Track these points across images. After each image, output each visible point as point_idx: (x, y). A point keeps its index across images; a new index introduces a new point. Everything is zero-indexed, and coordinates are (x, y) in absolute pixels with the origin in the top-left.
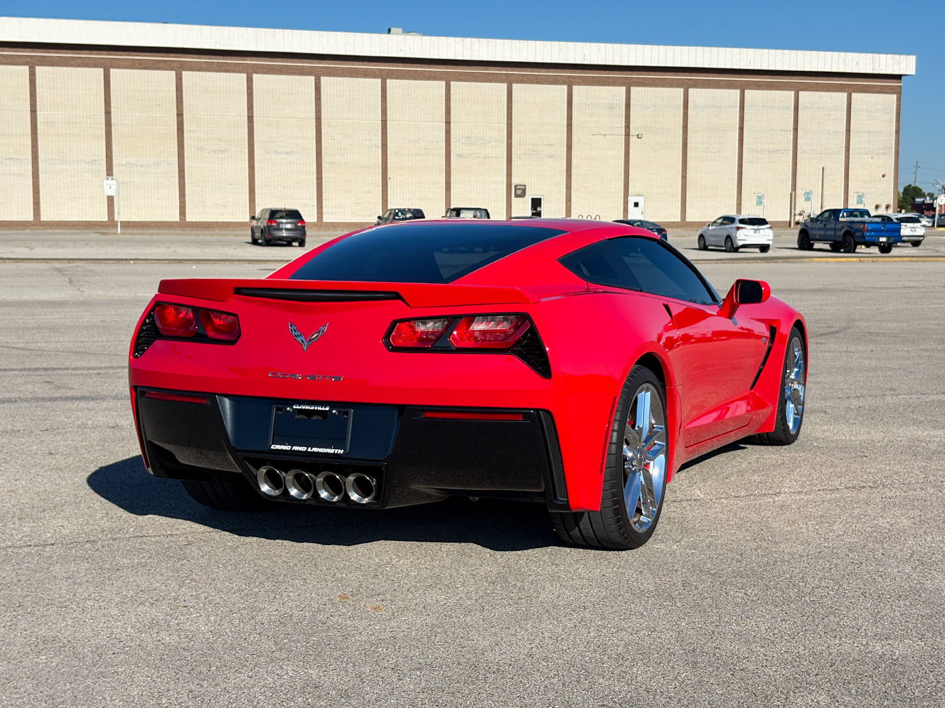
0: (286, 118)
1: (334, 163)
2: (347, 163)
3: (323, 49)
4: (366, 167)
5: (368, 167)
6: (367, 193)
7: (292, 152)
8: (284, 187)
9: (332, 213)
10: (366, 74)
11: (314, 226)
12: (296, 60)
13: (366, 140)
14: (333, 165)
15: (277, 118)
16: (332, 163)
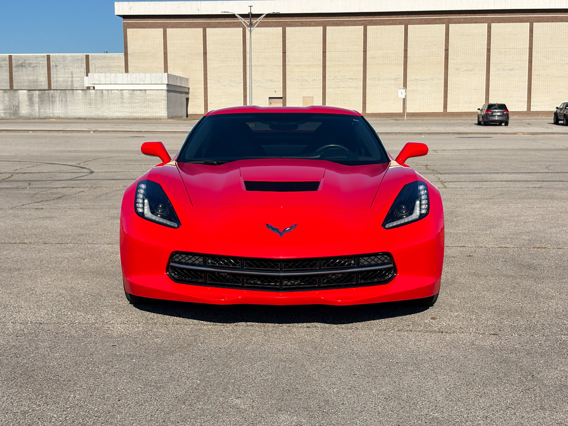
0: (511, 48)
1: (539, 75)
2: (548, 75)
3: (536, 6)
6: (560, 93)
7: (513, 69)
8: (507, 91)
9: (536, 106)
11: (525, 114)
12: (518, 14)
15: (505, 49)
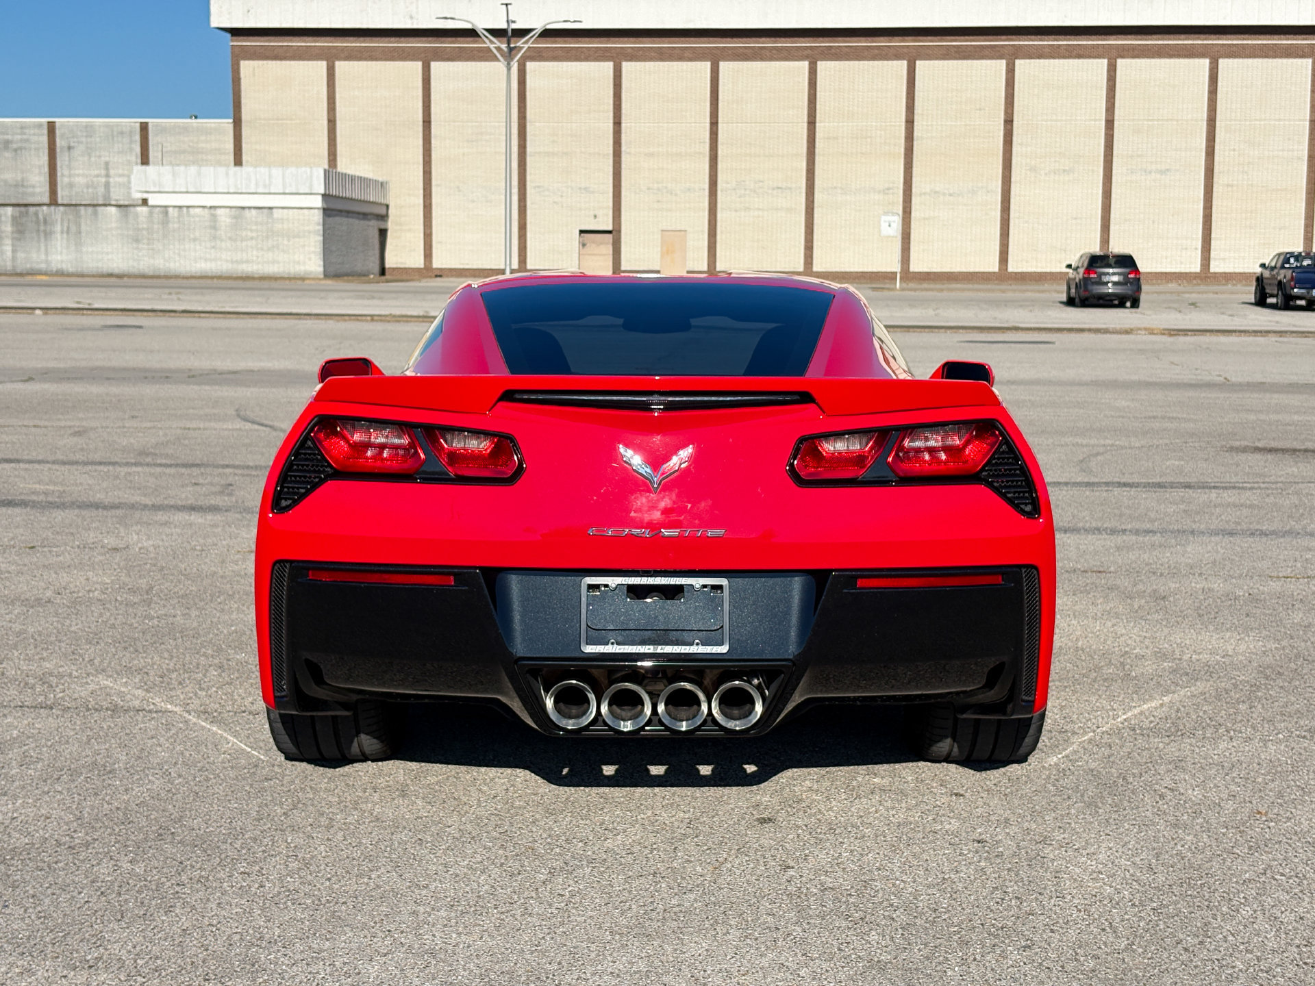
0: (1162, 120)
1: (1232, 186)
2: (1252, 185)
3: (1225, 18)
4: (1281, 190)
5: (1286, 190)
6: (1280, 229)
7: (1168, 170)
8: (1153, 222)
9: (1224, 259)
10: (1289, 53)
11: (1195, 279)
12: (1183, 36)
13: (1283, 150)
14: (1230, 189)
15: (1148, 120)
16: (1228, 185)
